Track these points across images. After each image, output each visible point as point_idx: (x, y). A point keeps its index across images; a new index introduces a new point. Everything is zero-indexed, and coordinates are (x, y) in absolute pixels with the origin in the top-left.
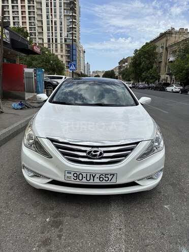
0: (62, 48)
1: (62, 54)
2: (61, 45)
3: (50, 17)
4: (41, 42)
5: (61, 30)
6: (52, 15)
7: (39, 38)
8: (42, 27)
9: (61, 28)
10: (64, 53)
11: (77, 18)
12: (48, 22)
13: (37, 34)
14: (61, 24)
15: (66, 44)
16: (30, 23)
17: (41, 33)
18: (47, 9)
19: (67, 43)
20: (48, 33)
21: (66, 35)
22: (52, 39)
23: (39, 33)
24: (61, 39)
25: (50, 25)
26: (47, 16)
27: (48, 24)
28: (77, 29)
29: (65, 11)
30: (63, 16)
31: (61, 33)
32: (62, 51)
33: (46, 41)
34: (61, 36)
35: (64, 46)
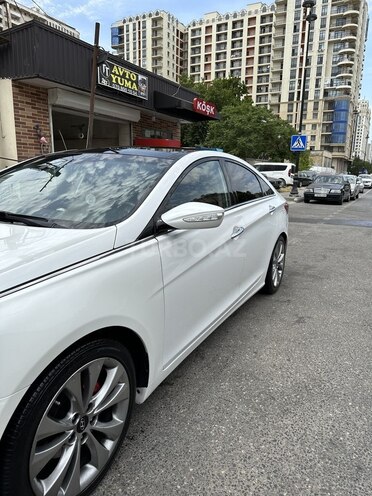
0: (316, 109)
1: (315, 121)
2: (316, 104)
3: (300, 50)
4: (275, 101)
5: (319, 74)
6: (302, 46)
7: (272, 95)
8: (281, 73)
9: (319, 69)
10: (320, 119)
11: (358, 44)
12: (294, 60)
13: (270, 87)
14: (320, 62)
15: (326, 102)
16: (260, 67)
17: (278, 85)
18: (295, 37)
19: (329, 98)
20: (291, 83)
21: (329, 82)
22: (299, 92)
23: (274, 85)
24: (317, 92)
25: (298, 67)
26: (293, 51)
27: (293, 65)
28: (355, 68)
29: (333, 34)
30: (326, 44)
31: (317, 80)
32: (315, 115)
33: (285, 98)
34: (317, 86)
35: (321, 105)
